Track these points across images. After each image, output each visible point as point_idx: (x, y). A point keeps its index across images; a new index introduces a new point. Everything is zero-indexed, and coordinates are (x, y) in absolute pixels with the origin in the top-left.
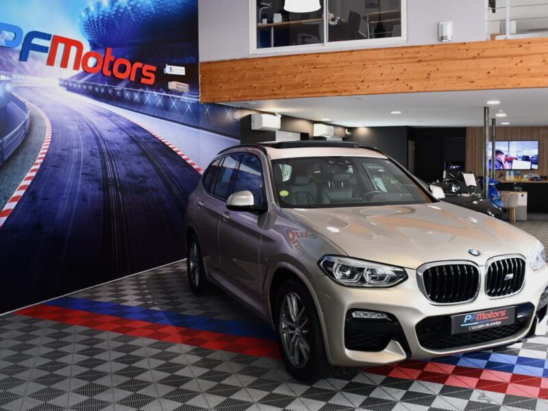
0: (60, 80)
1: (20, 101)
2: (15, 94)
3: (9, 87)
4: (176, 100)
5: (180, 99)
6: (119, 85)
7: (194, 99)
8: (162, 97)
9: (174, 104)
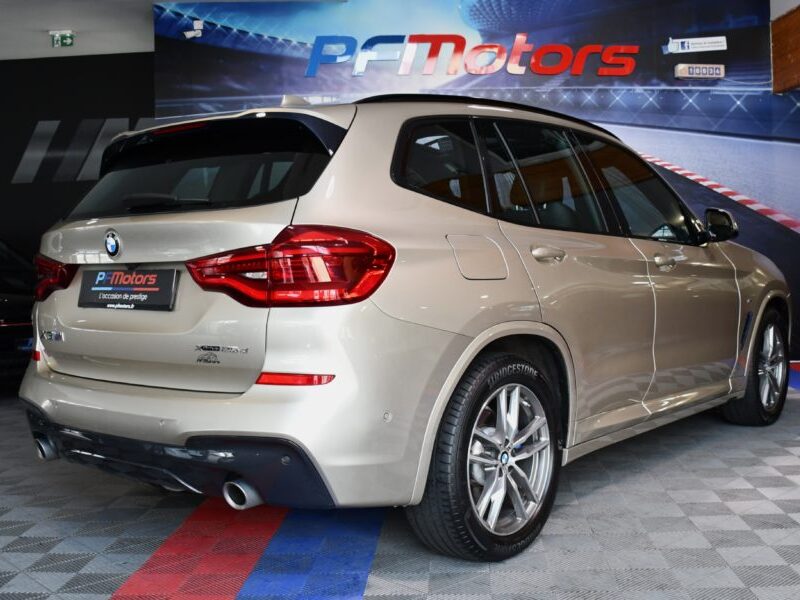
0: (423, 90)
4: (697, 94)
5: (709, 91)
6: (546, 84)
7: (756, 89)
8: (656, 93)
9: (691, 101)
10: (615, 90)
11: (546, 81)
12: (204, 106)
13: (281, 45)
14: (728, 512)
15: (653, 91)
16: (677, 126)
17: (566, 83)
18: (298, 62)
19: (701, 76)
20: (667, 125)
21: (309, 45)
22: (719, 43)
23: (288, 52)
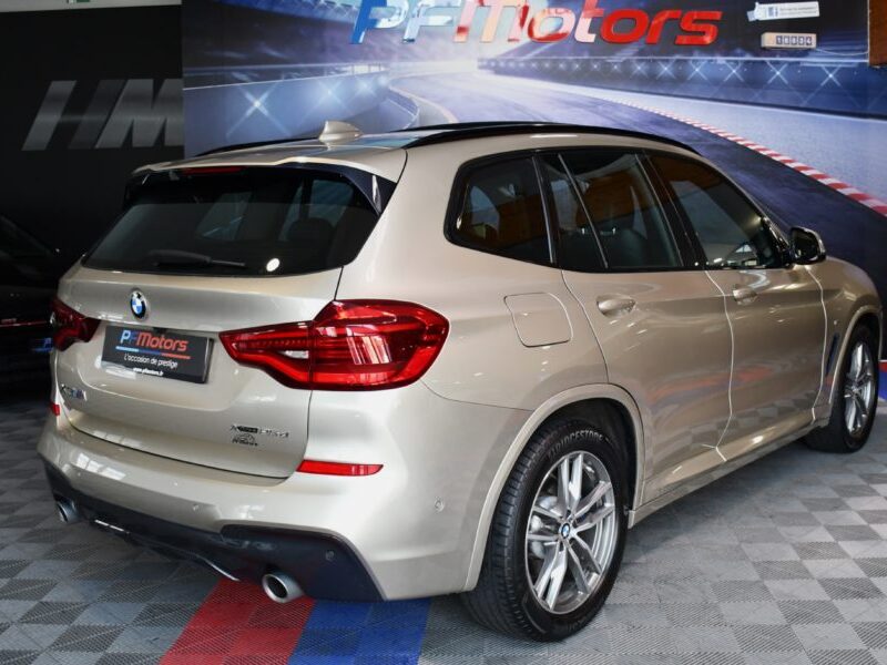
0: (481, 60)
1: (402, 97)
2: (395, 89)
3: (383, 81)
4: (785, 66)
5: (798, 63)
6: (619, 54)
7: (850, 60)
8: (740, 65)
9: (778, 73)
10: (694, 61)
11: (619, 50)
12: (237, 75)
13: (324, 8)
14: (805, 574)
15: (736, 62)
16: (762, 101)
17: (641, 53)
18: (342, 27)
19: (790, 46)
20: (751, 100)
21: (354, 8)
22: (812, 10)
23: (330, 15)
